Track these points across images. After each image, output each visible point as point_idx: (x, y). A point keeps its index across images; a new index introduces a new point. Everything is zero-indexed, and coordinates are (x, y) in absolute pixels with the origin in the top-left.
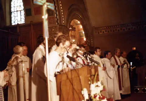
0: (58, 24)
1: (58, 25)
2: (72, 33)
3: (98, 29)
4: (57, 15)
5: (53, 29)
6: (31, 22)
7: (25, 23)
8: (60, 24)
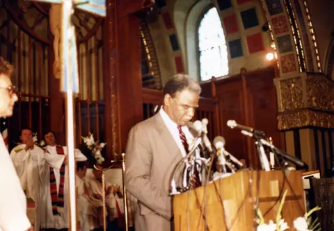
0: (303, 70)
1: (305, 74)
4: (300, 50)
5: (293, 83)
6: (242, 69)
7: (229, 74)
8: (308, 71)
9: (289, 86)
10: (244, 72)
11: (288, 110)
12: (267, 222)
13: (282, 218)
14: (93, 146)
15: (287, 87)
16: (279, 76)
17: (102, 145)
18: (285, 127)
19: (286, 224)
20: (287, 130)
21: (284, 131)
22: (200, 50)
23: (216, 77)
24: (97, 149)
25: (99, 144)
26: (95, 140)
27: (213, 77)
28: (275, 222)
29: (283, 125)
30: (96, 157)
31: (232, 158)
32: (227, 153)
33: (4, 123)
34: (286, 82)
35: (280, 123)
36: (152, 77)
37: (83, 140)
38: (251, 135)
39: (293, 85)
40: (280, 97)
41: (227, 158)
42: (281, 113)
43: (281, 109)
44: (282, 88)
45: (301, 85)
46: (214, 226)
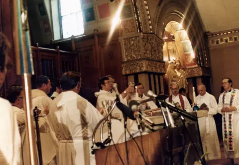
0: (141, 31)
1: (142, 34)
2: (169, 46)
3: (216, 35)
4: (138, 16)
5: (133, 40)
6: (95, 30)
7: (85, 33)
8: (144, 32)
9: (130, 43)
10: (96, 32)
11: (129, 60)
15: (128, 43)
16: (122, 36)
18: (128, 72)
20: (129, 75)
21: (127, 75)
22: (62, 15)
23: (75, 35)
27: (73, 36)
29: (126, 71)
34: (128, 40)
35: (124, 70)
39: (133, 42)
40: (124, 50)
42: (125, 62)
43: (126, 60)
44: (125, 44)
45: (139, 42)
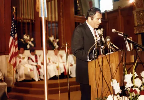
6: (119, 7)
7: (113, 9)
9: (140, 14)
10: (119, 8)
11: (139, 25)
12: (129, 73)
13: (135, 72)
14: (53, 41)
15: (139, 15)
16: (135, 10)
17: (58, 40)
18: (137, 32)
19: (137, 74)
20: (138, 34)
21: (137, 34)
23: (107, 10)
24: (55, 42)
25: (56, 40)
26: (54, 38)
27: (106, 10)
28: (132, 73)
29: (136, 31)
30: (55, 46)
31: (114, 46)
32: (111, 43)
33: (15, 31)
34: (138, 12)
35: (135, 31)
36: (79, 11)
37: (49, 38)
38: (122, 35)
39: (141, 14)
40: (136, 19)
41: (112, 46)
42: (136, 26)
43: (136, 24)
44: (136, 15)
46: (106, 75)
